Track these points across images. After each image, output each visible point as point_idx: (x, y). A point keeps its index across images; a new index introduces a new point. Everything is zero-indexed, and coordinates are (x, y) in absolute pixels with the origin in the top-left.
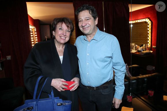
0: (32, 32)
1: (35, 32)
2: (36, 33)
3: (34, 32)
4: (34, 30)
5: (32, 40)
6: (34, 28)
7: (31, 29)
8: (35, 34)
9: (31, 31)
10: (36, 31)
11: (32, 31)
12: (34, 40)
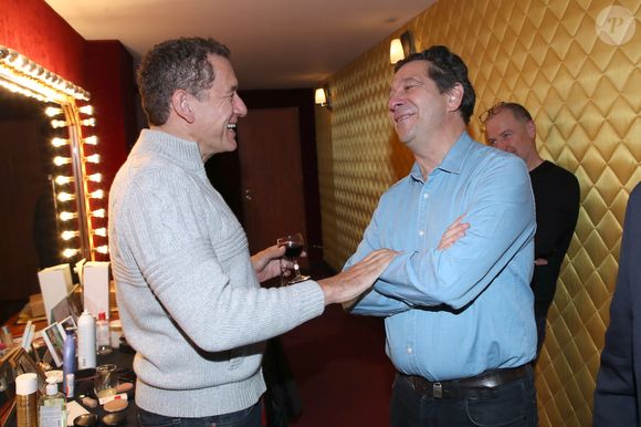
0: (64, 133)
1: (87, 131)
2: (93, 140)
3: (76, 132)
4: (84, 117)
5: (64, 197)
6: (80, 103)
7: (56, 111)
8: (89, 150)
9: (56, 124)
10: (91, 122)
11: (61, 124)
12: (81, 197)
